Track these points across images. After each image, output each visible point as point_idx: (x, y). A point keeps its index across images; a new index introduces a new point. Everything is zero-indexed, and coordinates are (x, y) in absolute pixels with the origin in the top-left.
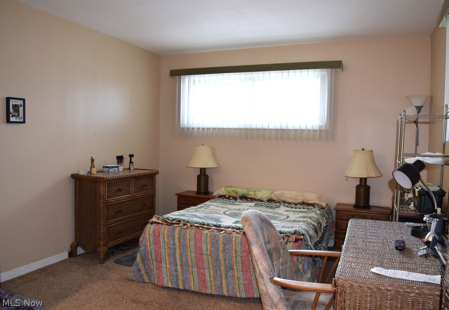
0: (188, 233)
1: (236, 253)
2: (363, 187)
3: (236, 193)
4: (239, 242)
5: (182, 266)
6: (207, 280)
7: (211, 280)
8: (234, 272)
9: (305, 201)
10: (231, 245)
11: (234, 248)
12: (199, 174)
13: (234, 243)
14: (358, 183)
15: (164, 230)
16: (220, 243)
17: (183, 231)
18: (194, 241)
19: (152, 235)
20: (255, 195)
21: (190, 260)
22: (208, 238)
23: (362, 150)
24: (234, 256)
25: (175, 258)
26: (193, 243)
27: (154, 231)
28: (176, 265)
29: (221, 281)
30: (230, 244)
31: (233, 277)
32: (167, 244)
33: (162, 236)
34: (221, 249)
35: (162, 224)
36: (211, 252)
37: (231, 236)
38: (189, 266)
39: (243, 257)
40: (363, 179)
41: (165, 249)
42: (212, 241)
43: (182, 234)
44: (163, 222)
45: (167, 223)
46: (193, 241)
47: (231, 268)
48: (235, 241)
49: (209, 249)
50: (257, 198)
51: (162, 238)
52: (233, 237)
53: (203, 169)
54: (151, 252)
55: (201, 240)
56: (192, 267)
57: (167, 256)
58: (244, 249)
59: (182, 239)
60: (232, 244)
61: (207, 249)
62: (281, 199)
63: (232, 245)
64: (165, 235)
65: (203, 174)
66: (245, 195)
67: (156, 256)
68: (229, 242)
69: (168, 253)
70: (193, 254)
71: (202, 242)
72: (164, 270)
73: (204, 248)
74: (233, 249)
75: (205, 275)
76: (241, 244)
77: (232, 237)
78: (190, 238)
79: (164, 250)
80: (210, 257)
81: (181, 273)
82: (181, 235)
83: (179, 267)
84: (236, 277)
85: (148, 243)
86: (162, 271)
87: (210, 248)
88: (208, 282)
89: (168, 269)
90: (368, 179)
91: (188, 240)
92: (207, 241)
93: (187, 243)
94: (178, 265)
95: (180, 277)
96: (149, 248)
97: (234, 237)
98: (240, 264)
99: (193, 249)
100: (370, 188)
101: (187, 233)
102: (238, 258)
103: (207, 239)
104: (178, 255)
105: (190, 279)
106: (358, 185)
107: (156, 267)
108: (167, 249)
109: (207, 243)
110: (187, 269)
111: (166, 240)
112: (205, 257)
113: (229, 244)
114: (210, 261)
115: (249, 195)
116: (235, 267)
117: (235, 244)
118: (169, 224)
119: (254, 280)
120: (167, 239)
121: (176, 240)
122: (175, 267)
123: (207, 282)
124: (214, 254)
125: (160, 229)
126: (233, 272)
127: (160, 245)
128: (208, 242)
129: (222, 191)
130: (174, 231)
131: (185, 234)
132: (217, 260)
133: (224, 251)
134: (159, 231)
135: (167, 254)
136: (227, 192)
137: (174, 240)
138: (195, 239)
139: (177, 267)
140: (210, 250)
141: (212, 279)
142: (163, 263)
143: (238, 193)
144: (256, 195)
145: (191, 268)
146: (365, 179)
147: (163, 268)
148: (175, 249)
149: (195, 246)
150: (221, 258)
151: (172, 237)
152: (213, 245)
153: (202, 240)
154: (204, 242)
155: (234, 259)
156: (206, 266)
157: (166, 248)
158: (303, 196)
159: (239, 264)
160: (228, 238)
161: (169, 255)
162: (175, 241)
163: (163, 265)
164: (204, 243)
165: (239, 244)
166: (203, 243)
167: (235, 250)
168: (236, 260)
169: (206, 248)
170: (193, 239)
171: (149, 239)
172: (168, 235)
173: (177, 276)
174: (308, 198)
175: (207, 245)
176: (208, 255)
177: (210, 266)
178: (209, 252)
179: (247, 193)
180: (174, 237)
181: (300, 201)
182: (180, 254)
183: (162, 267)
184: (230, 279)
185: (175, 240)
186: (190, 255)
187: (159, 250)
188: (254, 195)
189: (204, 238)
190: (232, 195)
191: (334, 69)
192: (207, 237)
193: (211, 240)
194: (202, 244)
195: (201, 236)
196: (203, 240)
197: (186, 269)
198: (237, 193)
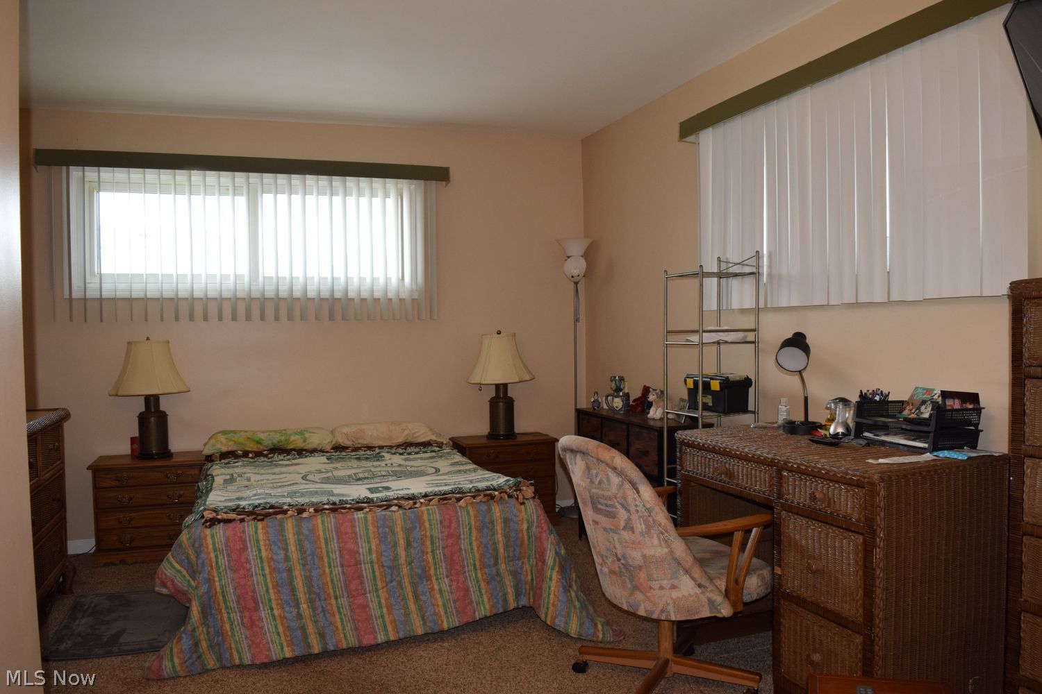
0: (320, 525)
1: (432, 543)
2: (502, 400)
3: (258, 442)
4: (437, 519)
5: (311, 602)
6: (375, 615)
7: (382, 612)
8: (432, 583)
9: (410, 440)
10: (422, 528)
11: (428, 534)
12: (143, 409)
13: (427, 524)
14: (493, 394)
15: (256, 533)
16: (398, 530)
17: (305, 525)
18: (338, 538)
19: (223, 550)
20: (305, 441)
21: (330, 584)
22: (371, 528)
23: (498, 334)
24: (429, 550)
25: (293, 590)
26: (334, 545)
27: (227, 539)
28: (297, 605)
29: (406, 607)
30: (420, 527)
31: (430, 592)
32: (269, 563)
33: (252, 549)
34: (402, 542)
35: (242, 520)
36: (380, 555)
37: (418, 512)
38: (328, 596)
39: (447, 547)
40: (501, 386)
41: (264, 576)
42: (381, 530)
43: (305, 531)
44: (242, 517)
45: (255, 516)
46: (335, 541)
47: (424, 576)
48: (429, 520)
49: (375, 548)
50: (310, 447)
51: (252, 552)
52: (422, 513)
53: (152, 398)
54: (223, 592)
55: (354, 535)
56: (336, 598)
57: (271, 591)
58: (449, 532)
59: (306, 543)
60: (425, 526)
61: (370, 549)
62: (360, 441)
63: (425, 529)
64: (262, 543)
65: (153, 410)
66: (281, 444)
67: (239, 598)
68: (418, 525)
69: (272, 582)
70: (336, 569)
71: (357, 539)
72: (268, 624)
73: (363, 548)
74: (426, 536)
75: (368, 606)
76: (441, 522)
77: (420, 513)
78: (328, 536)
79: (261, 579)
80: (376, 567)
81: (313, 619)
82: (302, 534)
83: (304, 606)
84: (437, 591)
85: (215, 573)
86: (262, 628)
87: (376, 546)
88: (376, 620)
89: (278, 618)
90: (509, 385)
91: (323, 541)
92: (367, 534)
93: (321, 548)
94: (303, 602)
95: (311, 629)
96: (217, 584)
97: (426, 513)
98: (441, 562)
99: (336, 559)
100: (514, 401)
101: (318, 526)
102: (438, 551)
103: (367, 529)
104: (299, 582)
105: (335, 626)
106: (492, 399)
107: (243, 624)
108: (270, 573)
109: (368, 538)
110: (324, 606)
111: (264, 554)
112: (366, 570)
113: (418, 529)
114: (377, 574)
115: (291, 442)
116: (432, 572)
117: (430, 525)
118: (260, 517)
119: (472, 586)
120: (266, 550)
121: (292, 548)
122: (296, 610)
123: (374, 619)
124: (387, 557)
125: (244, 532)
126: (429, 582)
127: (248, 570)
128: (371, 535)
129: (221, 442)
130: (282, 530)
131: (313, 530)
132: (394, 568)
133: (408, 544)
134: (241, 537)
135: (270, 586)
136: (235, 443)
137: (286, 549)
138: (340, 535)
139: (299, 608)
140: (377, 551)
141: (385, 610)
142: (262, 609)
143: (262, 442)
144: (308, 442)
145: (333, 602)
146: (505, 386)
147: (264, 620)
148: (290, 570)
149: (340, 551)
150: (402, 560)
151: (280, 545)
152: (382, 539)
153: (356, 534)
154: (361, 539)
155: (430, 557)
156: (368, 586)
157: (267, 571)
158: (403, 430)
159: (440, 564)
160: (413, 517)
161: (276, 586)
162: (288, 551)
163: (264, 613)
164: (363, 540)
165: (437, 524)
166: (359, 539)
167: (431, 537)
168: (434, 558)
169: (367, 549)
170: (334, 536)
171: (217, 562)
172: (269, 540)
173: (303, 629)
174: (415, 433)
175: (369, 542)
176: (372, 563)
177: (379, 583)
178: (374, 556)
179: (286, 440)
180: (286, 542)
181: (400, 440)
182: (303, 577)
183: (260, 619)
184: (424, 598)
185: (288, 549)
186: (331, 572)
187: (249, 581)
188: (302, 441)
189: (359, 529)
190: (250, 449)
191: (434, 182)
192: (366, 526)
193: (378, 530)
194: (357, 543)
195: (353, 526)
196: (358, 533)
197: (322, 607)
198: (260, 443)
